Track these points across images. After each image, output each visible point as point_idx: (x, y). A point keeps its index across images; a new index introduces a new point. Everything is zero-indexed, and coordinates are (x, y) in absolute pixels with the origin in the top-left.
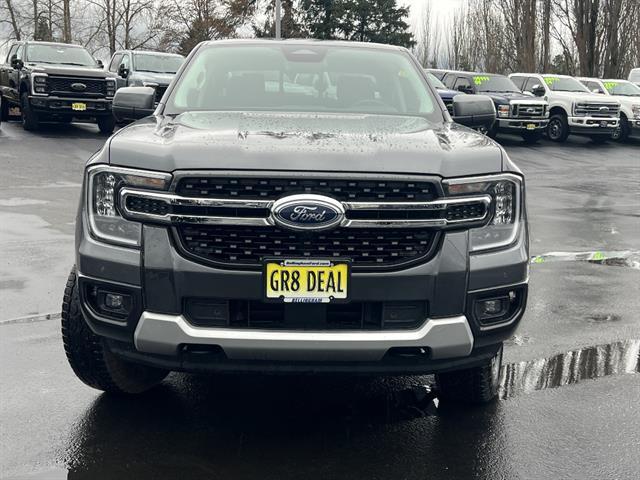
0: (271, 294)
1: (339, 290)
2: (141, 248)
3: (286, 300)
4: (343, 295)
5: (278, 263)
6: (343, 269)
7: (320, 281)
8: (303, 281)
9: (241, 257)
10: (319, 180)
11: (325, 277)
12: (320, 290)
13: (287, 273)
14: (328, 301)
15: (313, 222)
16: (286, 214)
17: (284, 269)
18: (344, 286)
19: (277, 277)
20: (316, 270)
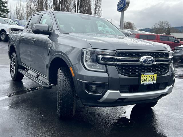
0: (142, 83)
1: (155, 81)
2: (107, 72)
3: (145, 84)
4: (155, 82)
5: (144, 74)
6: (156, 75)
7: (151, 78)
8: (148, 79)
9: (132, 73)
10: (148, 52)
11: (152, 78)
12: (151, 81)
13: (145, 77)
14: (153, 83)
15: (150, 63)
16: (145, 61)
17: (144, 76)
18: (156, 80)
19: (143, 78)
20: (151, 76)
